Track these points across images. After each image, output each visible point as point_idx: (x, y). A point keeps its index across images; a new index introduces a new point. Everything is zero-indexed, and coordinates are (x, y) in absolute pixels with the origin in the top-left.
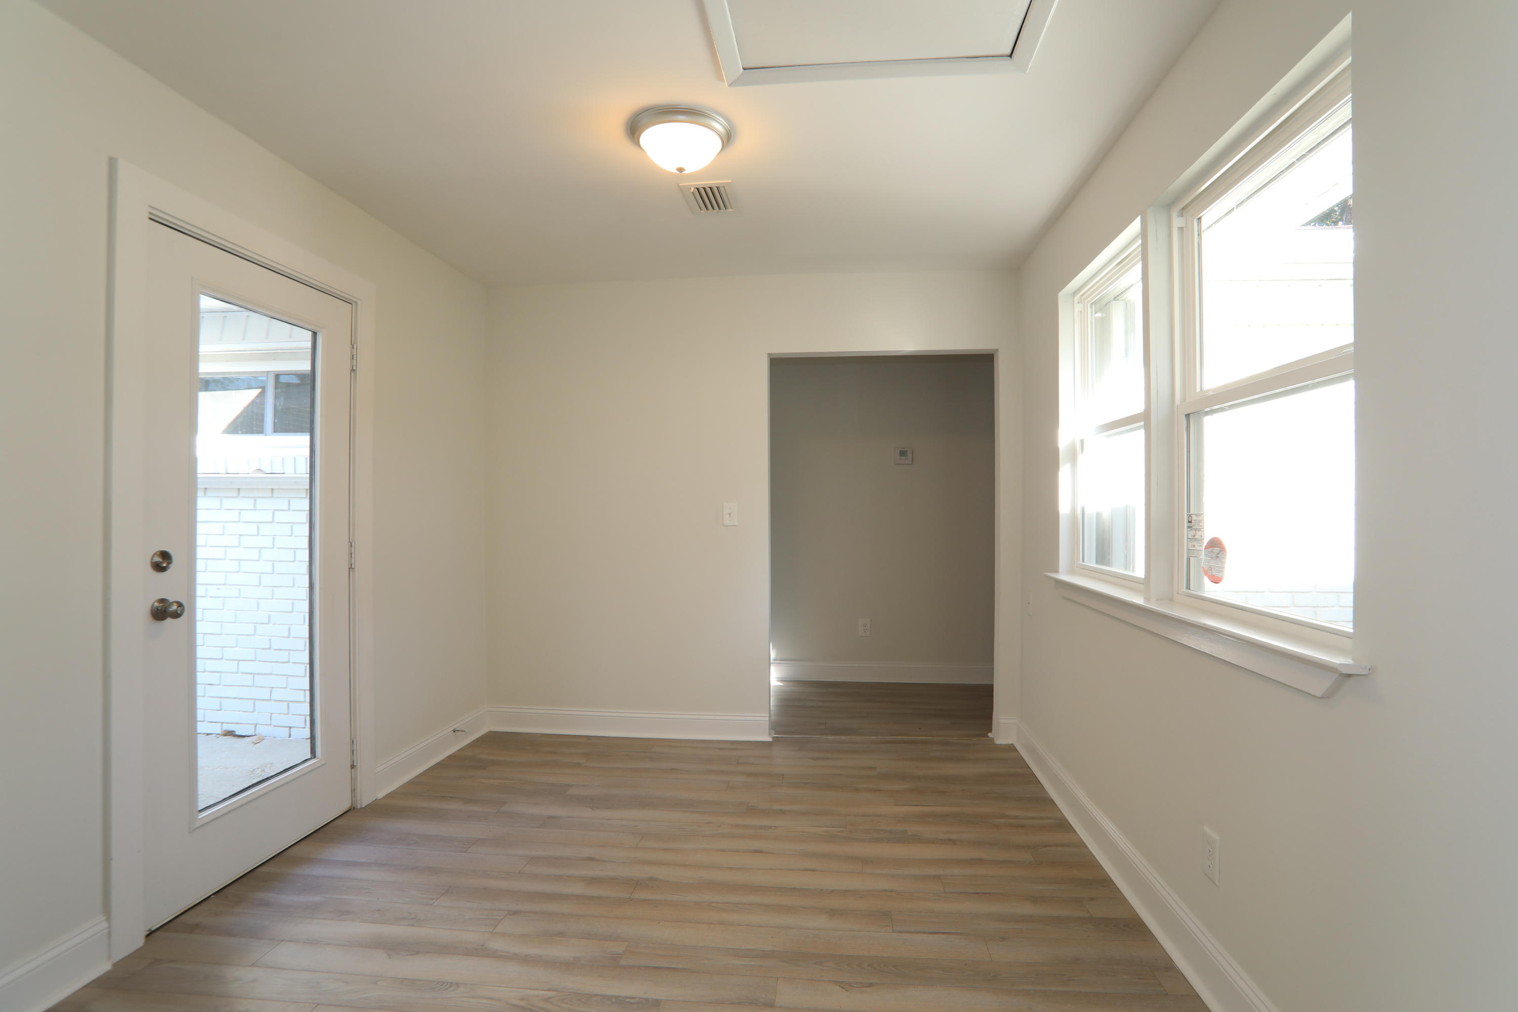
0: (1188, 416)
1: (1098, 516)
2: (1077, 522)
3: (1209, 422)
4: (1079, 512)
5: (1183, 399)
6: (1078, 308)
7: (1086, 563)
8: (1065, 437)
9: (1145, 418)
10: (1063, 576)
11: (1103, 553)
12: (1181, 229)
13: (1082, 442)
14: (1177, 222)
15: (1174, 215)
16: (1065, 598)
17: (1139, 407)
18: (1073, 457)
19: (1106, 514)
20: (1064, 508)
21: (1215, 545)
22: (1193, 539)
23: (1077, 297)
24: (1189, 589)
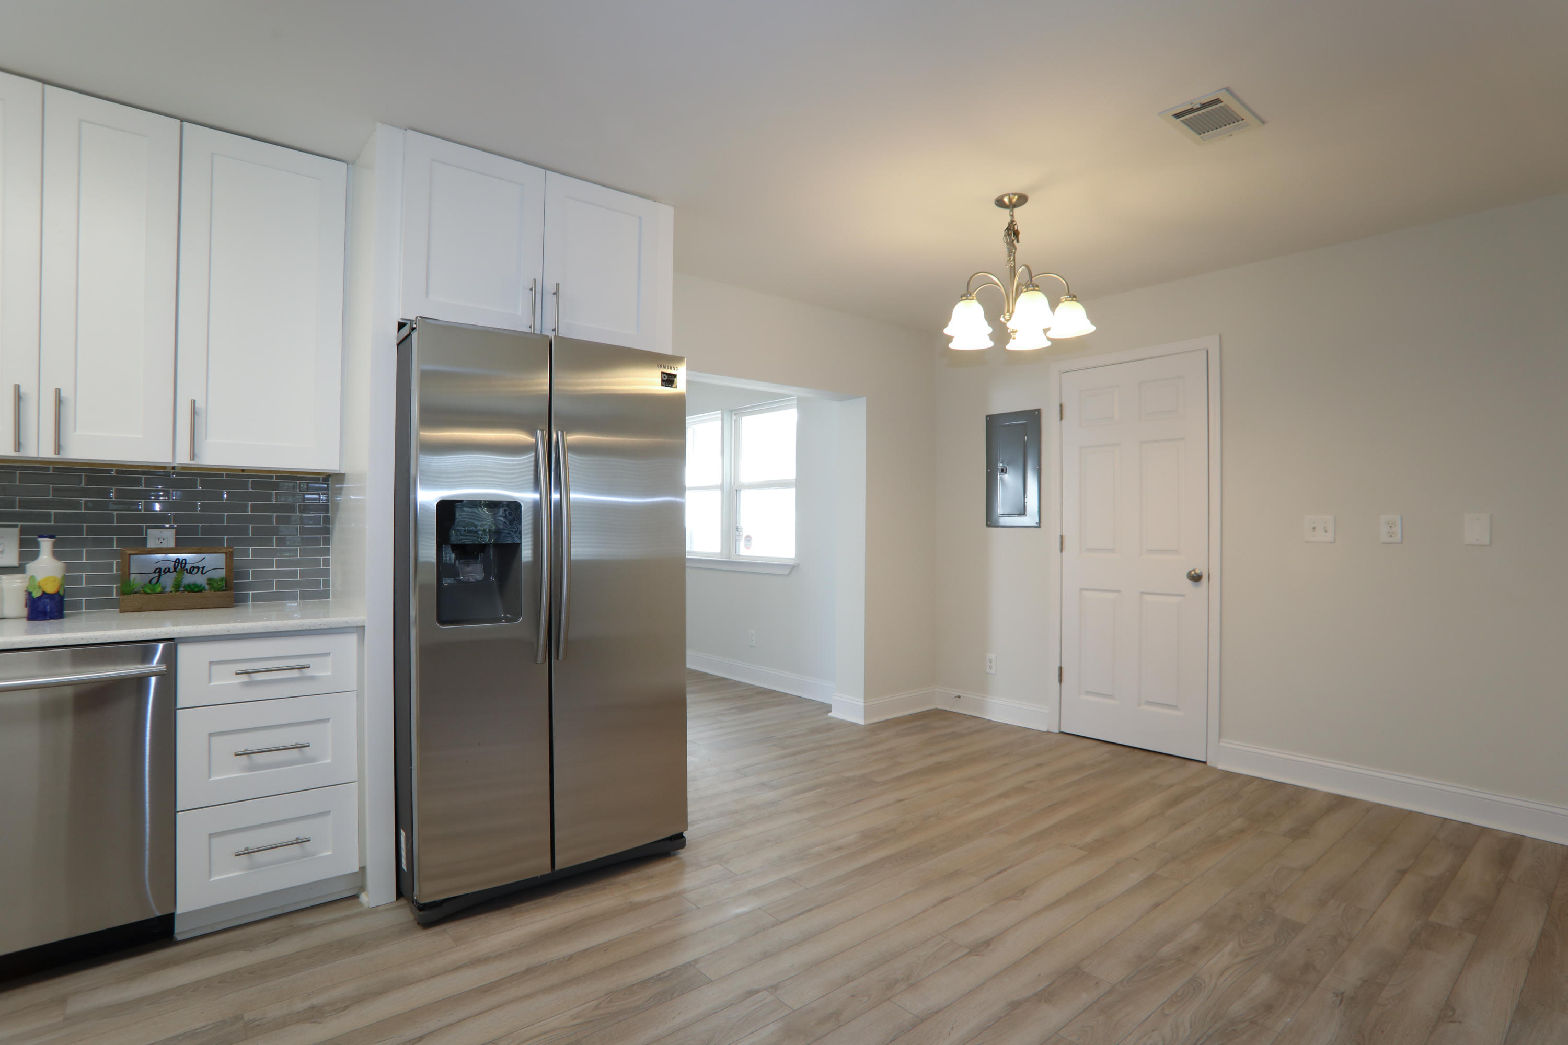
0: (737, 491)
5: (735, 484)
9: (720, 487)
12: (735, 422)
15: (732, 414)
17: (719, 483)
22: (739, 536)
24: (736, 553)
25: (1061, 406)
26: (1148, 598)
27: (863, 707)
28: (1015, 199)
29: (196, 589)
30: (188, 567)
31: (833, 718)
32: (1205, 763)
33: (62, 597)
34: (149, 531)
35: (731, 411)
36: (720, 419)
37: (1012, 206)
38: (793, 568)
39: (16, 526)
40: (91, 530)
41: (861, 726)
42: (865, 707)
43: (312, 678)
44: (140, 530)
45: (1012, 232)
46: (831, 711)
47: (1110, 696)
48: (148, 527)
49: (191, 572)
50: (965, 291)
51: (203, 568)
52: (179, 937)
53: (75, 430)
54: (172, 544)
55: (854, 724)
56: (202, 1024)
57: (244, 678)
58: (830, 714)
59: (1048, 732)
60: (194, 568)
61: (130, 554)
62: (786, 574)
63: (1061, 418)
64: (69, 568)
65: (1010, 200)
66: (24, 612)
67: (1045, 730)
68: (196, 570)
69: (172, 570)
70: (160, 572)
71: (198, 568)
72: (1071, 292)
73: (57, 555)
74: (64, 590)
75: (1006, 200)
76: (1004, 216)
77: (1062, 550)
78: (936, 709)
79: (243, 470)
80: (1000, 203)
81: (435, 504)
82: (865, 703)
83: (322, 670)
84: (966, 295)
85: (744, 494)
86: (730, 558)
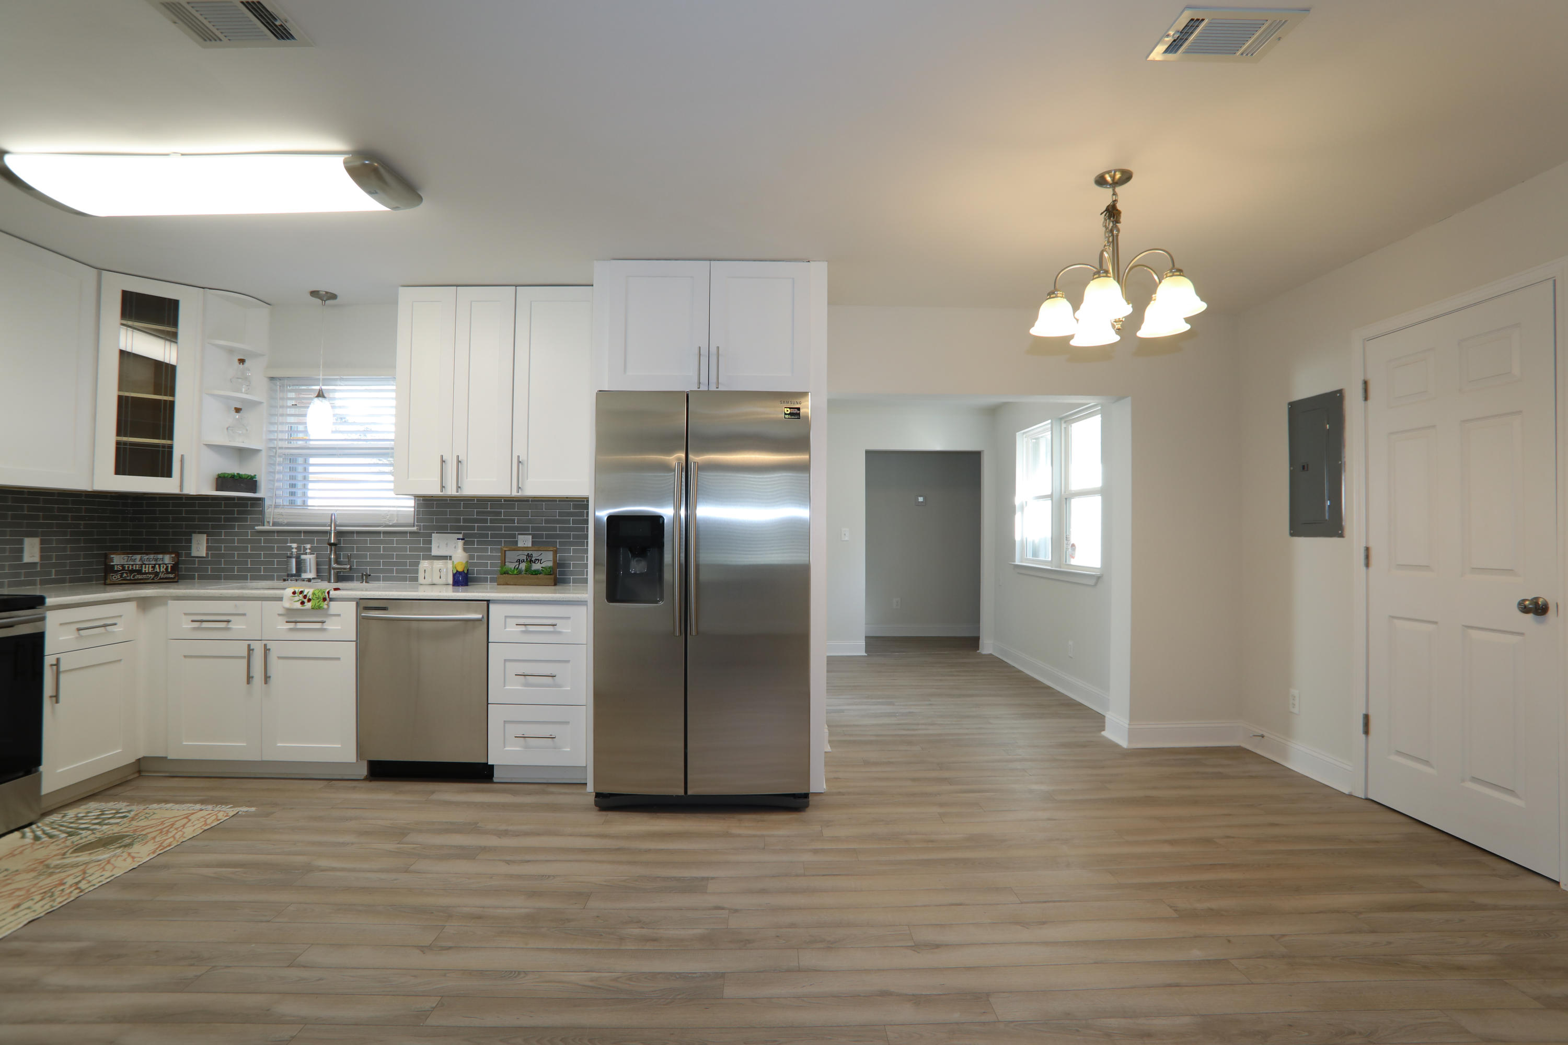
0: (1066, 499)
1: (1033, 542)
2: (1024, 545)
3: (1073, 501)
4: (1025, 540)
5: (1065, 492)
6: (1025, 440)
7: (1028, 557)
8: (1018, 501)
9: (1051, 496)
10: (1017, 562)
11: (1035, 554)
12: (1065, 428)
13: (1026, 502)
14: (1064, 426)
15: (1063, 422)
16: (1019, 573)
17: (1049, 493)
18: (1022, 508)
19: (1037, 541)
20: (1018, 538)
21: (1073, 545)
22: (1067, 544)
23: (1024, 436)
24: (1066, 562)
25: (1366, 383)
26: (1474, 634)
27: (1127, 730)
28: (1118, 176)
29: (534, 573)
30: (533, 559)
31: (1103, 737)
32: (1558, 883)
33: (467, 574)
34: (519, 536)
35: (1061, 419)
36: (1050, 429)
37: (1116, 184)
38: (1098, 578)
39: (461, 533)
40: (493, 536)
41: (1124, 748)
42: (1129, 729)
43: (560, 633)
44: (514, 536)
45: (1112, 212)
46: (1104, 730)
47: (1427, 763)
48: (519, 534)
49: (535, 563)
50: (1052, 288)
51: (541, 560)
52: (495, 780)
53: (467, 479)
54: (530, 545)
55: (1116, 746)
56: (462, 821)
57: (523, 628)
58: (1103, 733)
59: (1350, 796)
60: (536, 560)
61: (505, 551)
62: (1093, 584)
63: (1366, 398)
64: (471, 557)
65: (1113, 177)
66: (450, 581)
67: (1347, 792)
68: (537, 561)
69: (525, 561)
70: (519, 561)
71: (538, 560)
72: (1177, 266)
73: (465, 550)
74: (468, 570)
75: (1108, 178)
76: (1104, 197)
77: (1367, 565)
78: (1240, 747)
79: (567, 498)
80: (1101, 181)
81: (605, 519)
82: (1129, 725)
83: (565, 628)
84: (1051, 294)
85: (1075, 503)
86: (1060, 567)
